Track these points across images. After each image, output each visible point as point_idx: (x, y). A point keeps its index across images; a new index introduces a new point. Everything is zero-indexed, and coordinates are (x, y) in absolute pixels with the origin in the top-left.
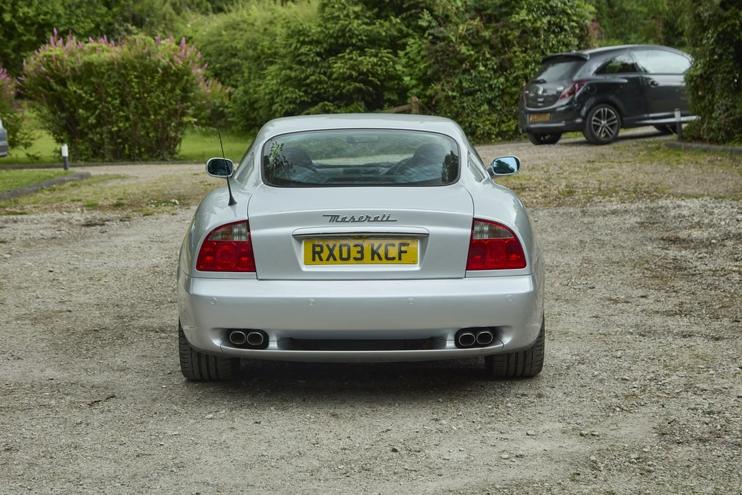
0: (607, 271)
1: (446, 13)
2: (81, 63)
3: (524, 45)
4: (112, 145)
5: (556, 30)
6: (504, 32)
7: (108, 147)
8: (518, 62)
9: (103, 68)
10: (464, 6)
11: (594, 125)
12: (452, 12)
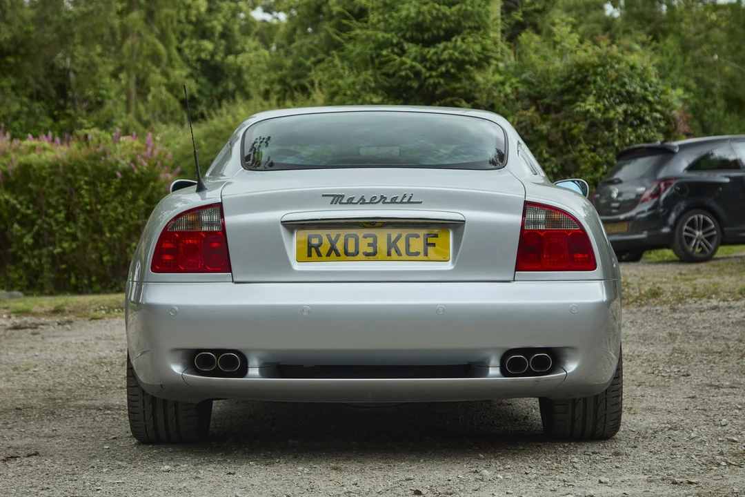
0: (705, 360)
1: (491, 101)
2: (16, 165)
3: (593, 142)
4: (53, 273)
5: (635, 123)
6: (567, 125)
7: (48, 275)
8: (585, 163)
9: (44, 171)
10: (515, 94)
11: (686, 237)
12: (500, 101)
